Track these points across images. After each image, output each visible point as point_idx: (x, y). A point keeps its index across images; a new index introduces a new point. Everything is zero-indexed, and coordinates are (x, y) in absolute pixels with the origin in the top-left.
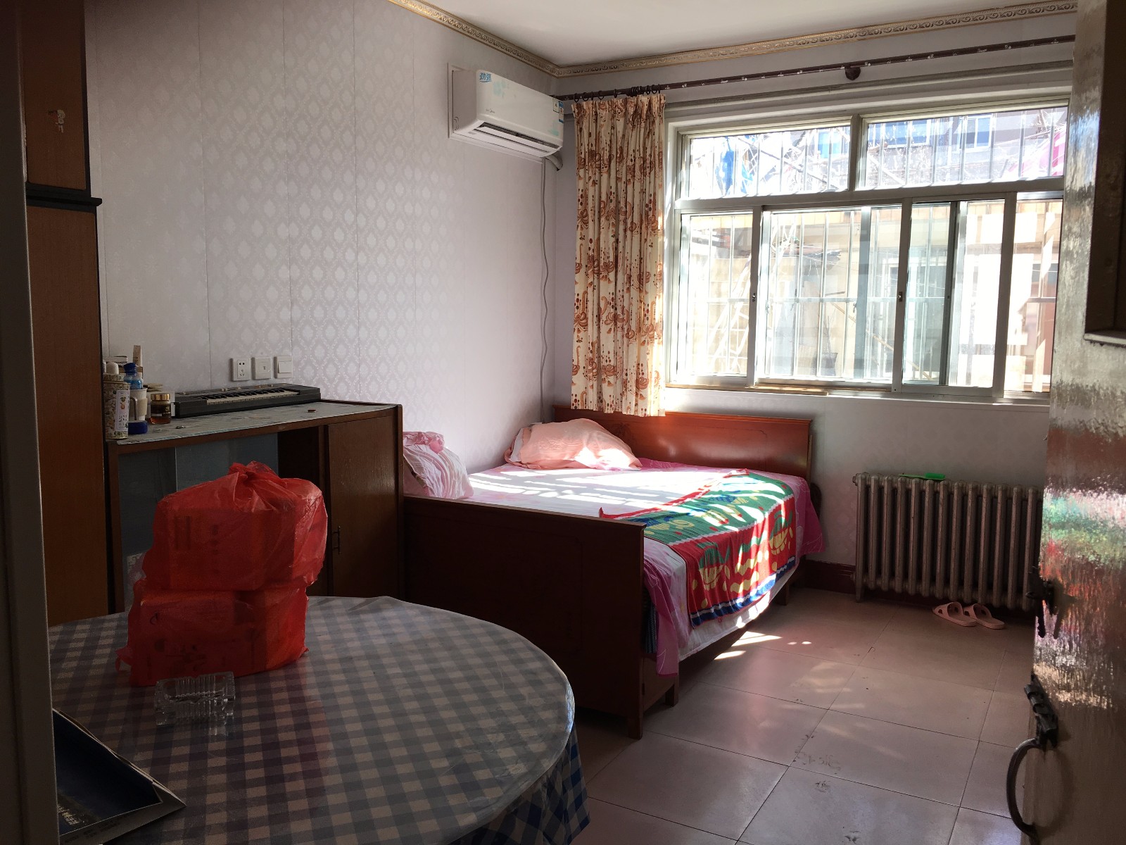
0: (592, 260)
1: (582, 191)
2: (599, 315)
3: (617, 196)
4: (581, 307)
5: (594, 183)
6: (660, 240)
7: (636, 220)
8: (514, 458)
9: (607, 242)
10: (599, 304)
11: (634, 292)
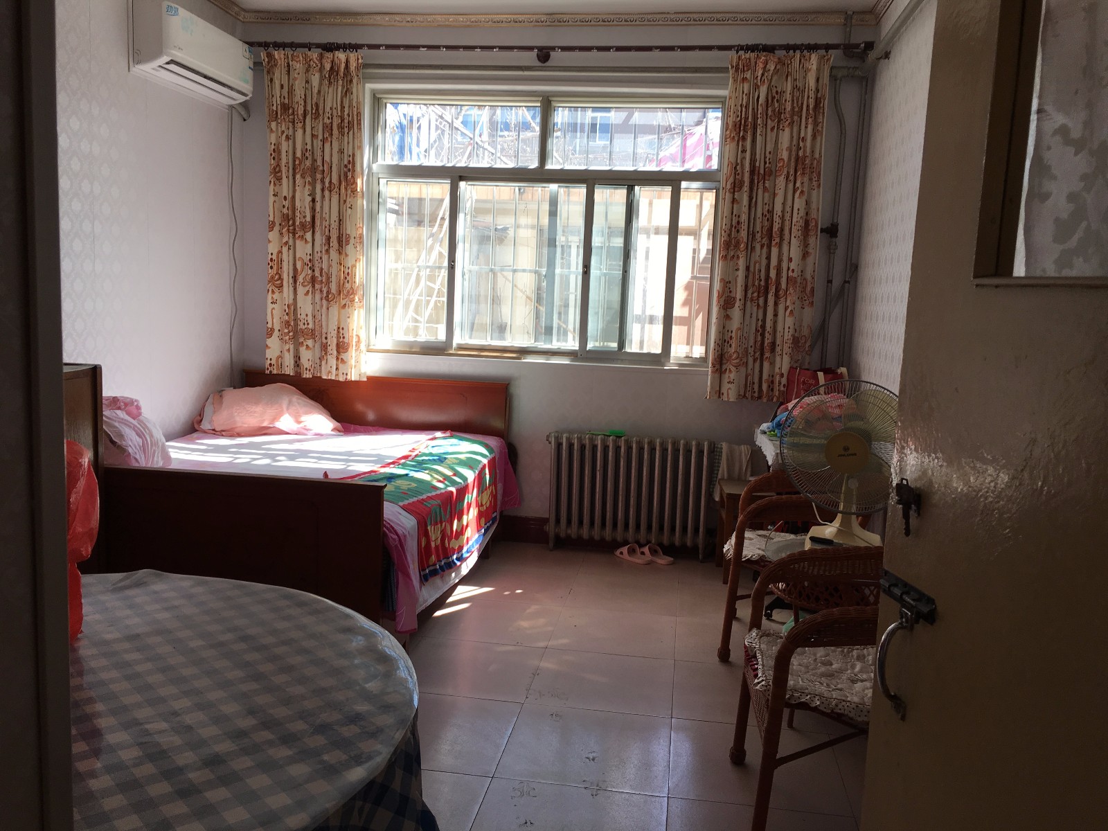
0: (286, 218)
1: (275, 145)
2: (295, 277)
3: (312, 153)
4: (275, 267)
5: (288, 138)
6: (359, 201)
7: (335, 180)
8: (205, 425)
9: (303, 201)
10: (295, 265)
11: (333, 254)
